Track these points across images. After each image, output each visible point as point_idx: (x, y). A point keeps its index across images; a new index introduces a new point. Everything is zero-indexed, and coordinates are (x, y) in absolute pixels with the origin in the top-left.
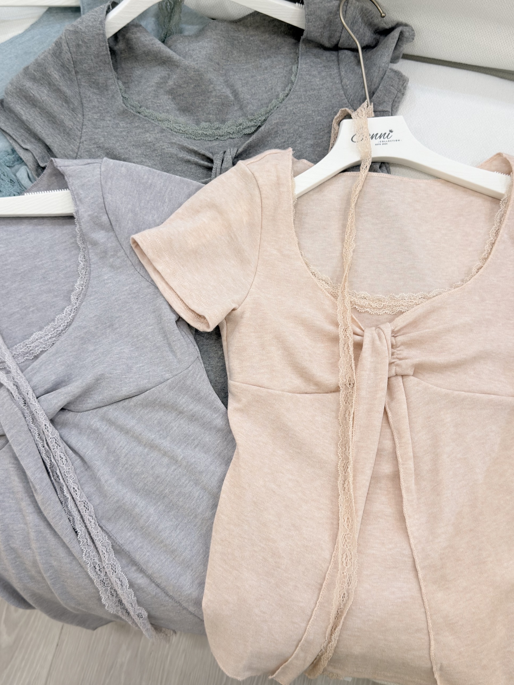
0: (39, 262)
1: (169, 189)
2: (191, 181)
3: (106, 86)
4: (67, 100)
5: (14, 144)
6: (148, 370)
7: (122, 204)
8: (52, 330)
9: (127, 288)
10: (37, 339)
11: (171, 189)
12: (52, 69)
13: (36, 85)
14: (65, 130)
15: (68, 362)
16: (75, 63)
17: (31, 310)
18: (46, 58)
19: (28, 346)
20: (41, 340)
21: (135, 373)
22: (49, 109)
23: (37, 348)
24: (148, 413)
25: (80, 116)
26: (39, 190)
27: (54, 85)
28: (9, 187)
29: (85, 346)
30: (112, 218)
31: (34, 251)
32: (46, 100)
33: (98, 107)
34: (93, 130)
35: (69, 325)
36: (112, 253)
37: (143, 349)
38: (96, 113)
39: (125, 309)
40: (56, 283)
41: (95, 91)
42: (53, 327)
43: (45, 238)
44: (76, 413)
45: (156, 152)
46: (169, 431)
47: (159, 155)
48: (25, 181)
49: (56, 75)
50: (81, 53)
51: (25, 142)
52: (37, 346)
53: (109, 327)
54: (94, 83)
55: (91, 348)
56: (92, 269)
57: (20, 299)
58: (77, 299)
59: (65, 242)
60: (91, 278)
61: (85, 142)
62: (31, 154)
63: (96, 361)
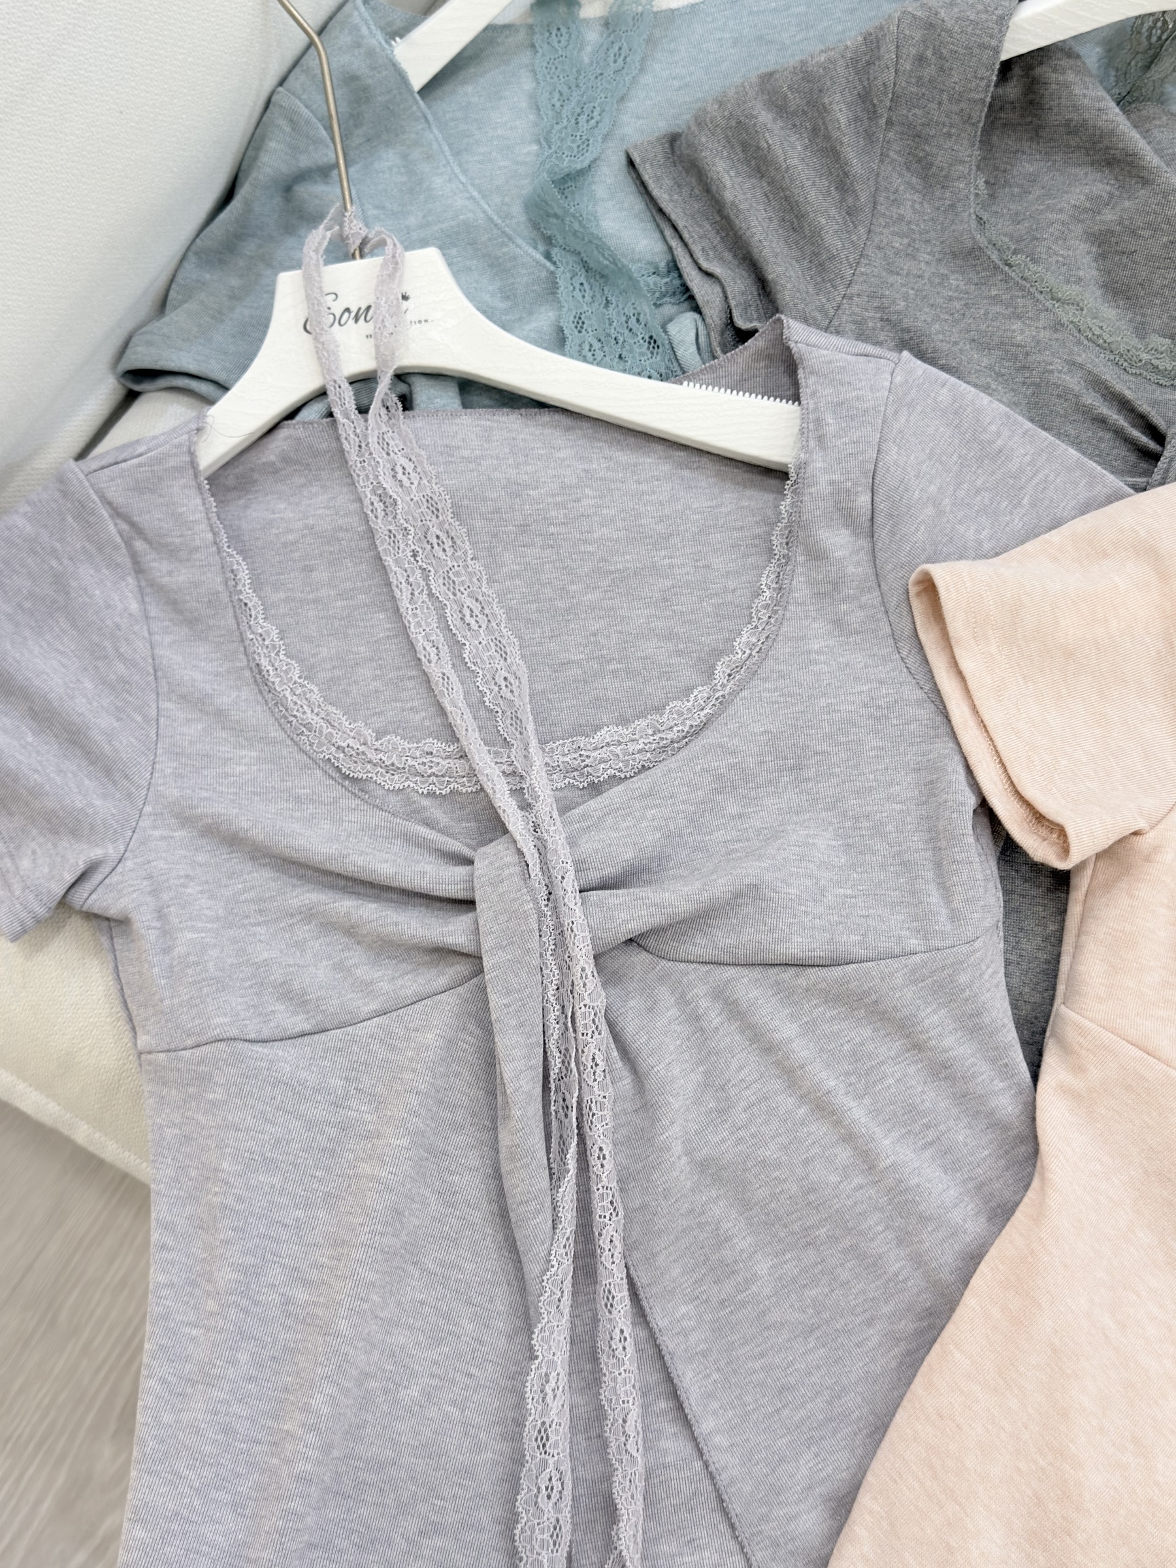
0: (664, 558)
1: (1041, 476)
2: (1104, 472)
3: (946, 177)
4: (843, 184)
5: (680, 252)
6: (864, 912)
7: (917, 477)
8: (650, 732)
9: (865, 688)
10: (608, 744)
11: (1047, 476)
12: (838, 97)
13: (780, 124)
14: (816, 254)
15: (671, 826)
16: (895, 98)
17: (612, 667)
18: (831, 66)
19: (582, 753)
20: (618, 750)
21: (829, 908)
22: (796, 191)
23: (602, 766)
24: (833, 1018)
25: (862, 230)
26: (715, 383)
27: (827, 137)
28: (642, 354)
29: (719, 798)
30: (881, 506)
31: (660, 528)
32: (796, 167)
33: (909, 223)
34: (884, 274)
35: (696, 732)
36: (851, 592)
37: (862, 853)
38: (902, 235)
39: (843, 739)
40: (690, 621)
41: (914, 180)
42: (653, 726)
43: (695, 506)
44: (656, 959)
45: (1027, 375)
46: (874, 1083)
47: (1033, 384)
48: (688, 353)
49: (841, 114)
50: (920, 78)
51: (708, 255)
52: (602, 761)
53: (791, 769)
54: (919, 161)
55: (733, 809)
56: (788, 615)
57: (594, 635)
58: (729, 675)
59: (742, 528)
60: (780, 638)
61: (856, 299)
62: (718, 289)
63: (737, 846)
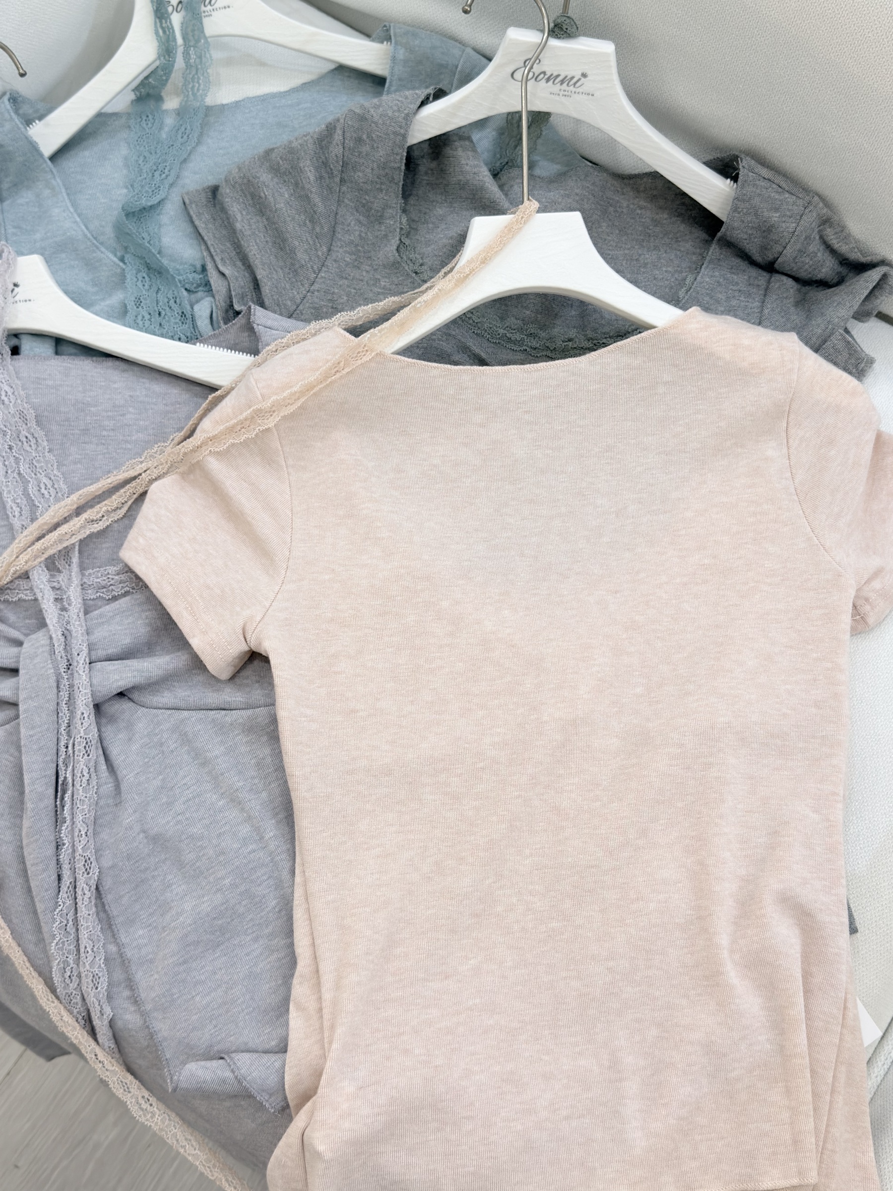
3: (381, 216)
4: (313, 218)
5: (208, 260)
12: (308, 162)
13: (275, 180)
14: (293, 265)
16: (345, 165)
18: (305, 143)
22: (281, 224)
25: (324, 248)
26: (219, 345)
27: (303, 188)
28: (176, 323)
32: (282, 209)
33: (357, 245)
34: (337, 279)
38: (350, 253)
41: (361, 218)
48: (203, 323)
49: (310, 174)
50: (360, 153)
51: (225, 262)
54: (364, 206)
61: (316, 293)
62: (227, 283)
